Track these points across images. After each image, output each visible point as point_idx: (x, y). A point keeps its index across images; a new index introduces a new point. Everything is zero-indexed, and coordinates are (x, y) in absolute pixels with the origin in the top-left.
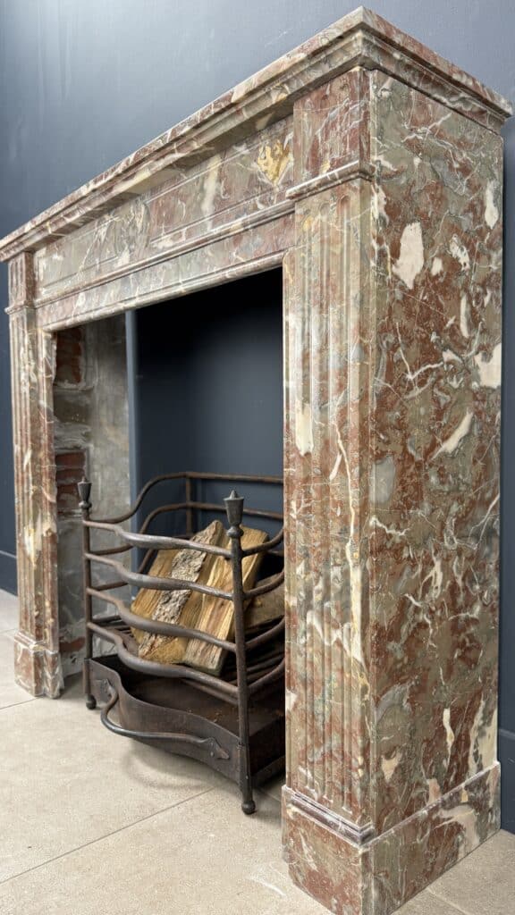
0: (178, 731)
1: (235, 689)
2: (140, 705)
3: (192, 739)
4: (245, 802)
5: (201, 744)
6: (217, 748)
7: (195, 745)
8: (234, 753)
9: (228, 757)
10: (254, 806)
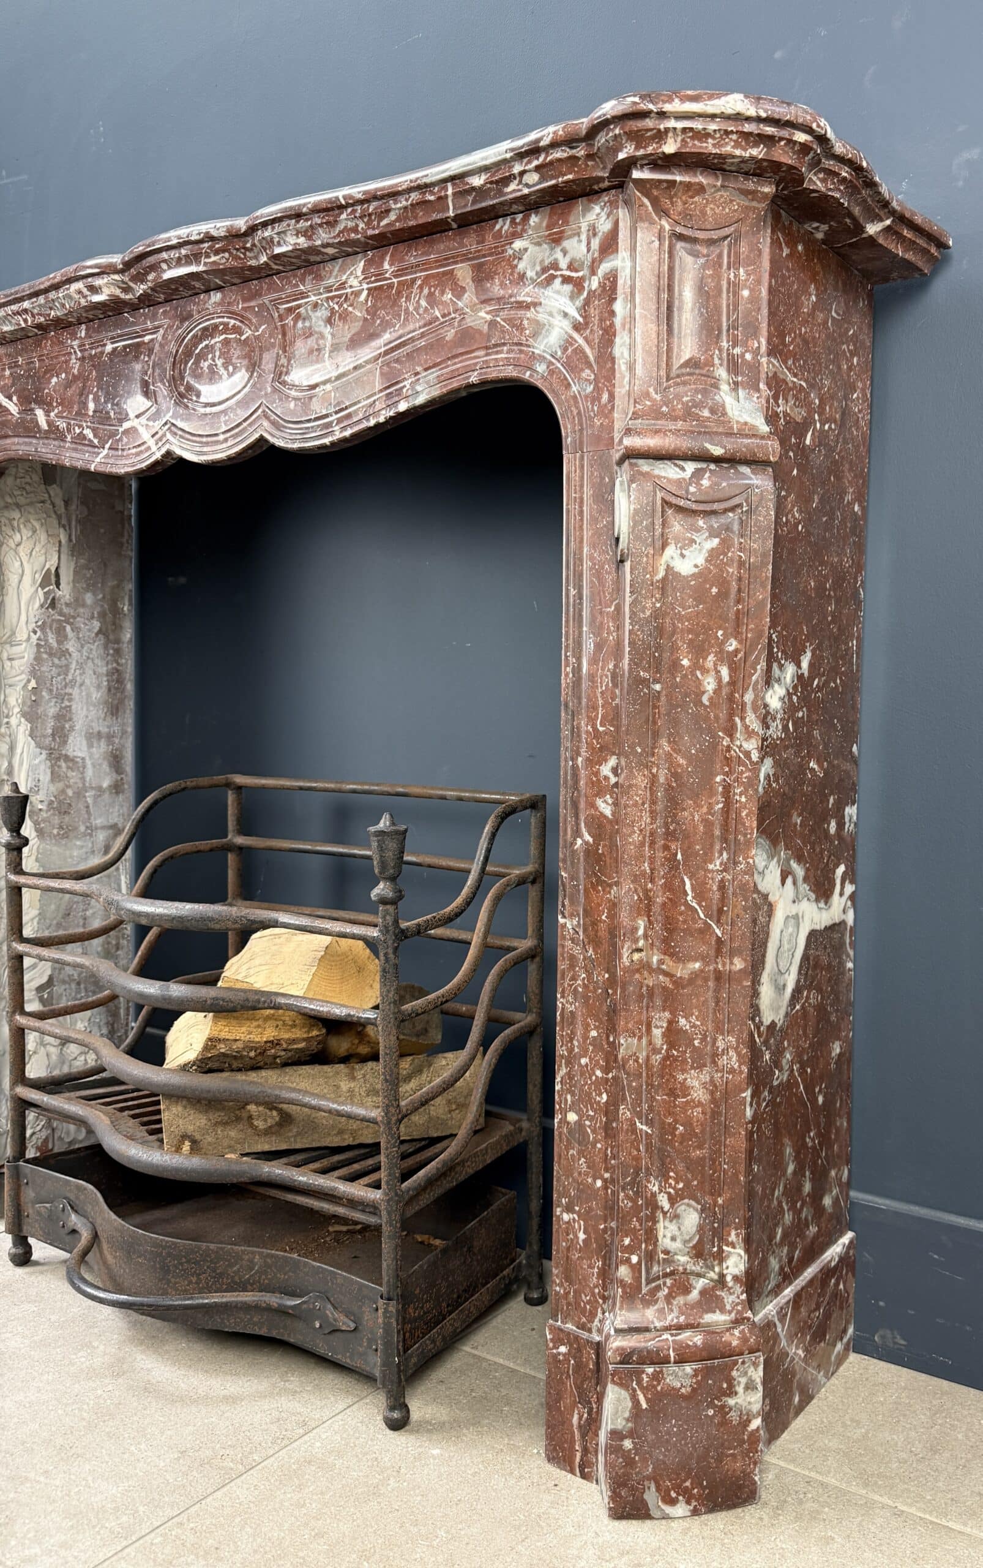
0: (243, 1287)
1: (375, 1195)
2: (156, 1244)
3: (274, 1300)
4: (392, 1408)
5: (294, 1307)
6: (330, 1311)
7: (282, 1312)
8: (367, 1317)
9: (352, 1325)
10: (408, 1411)
